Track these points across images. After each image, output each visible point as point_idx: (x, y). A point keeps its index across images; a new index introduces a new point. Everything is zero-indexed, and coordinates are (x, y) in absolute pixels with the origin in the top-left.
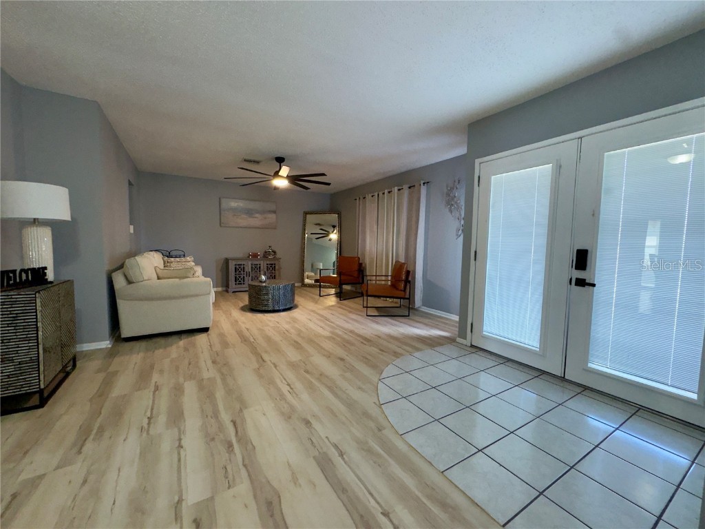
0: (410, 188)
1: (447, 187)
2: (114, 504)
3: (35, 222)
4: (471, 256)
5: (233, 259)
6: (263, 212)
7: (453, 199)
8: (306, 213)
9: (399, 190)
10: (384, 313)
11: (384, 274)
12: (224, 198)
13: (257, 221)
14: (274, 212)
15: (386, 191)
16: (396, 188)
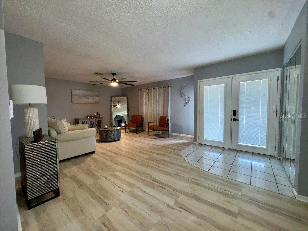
0: (163, 87)
1: (179, 88)
2: (147, 213)
3: (30, 105)
4: (198, 113)
5: (81, 119)
6: (93, 96)
7: (182, 92)
8: (112, 97)
9: (158, 88)
10: (158, 137)
11: (153, 122)
12: (73, 89)
13: (89, 100)
14: (98, 96)
15: (152, 88)
16: (157, 87)
